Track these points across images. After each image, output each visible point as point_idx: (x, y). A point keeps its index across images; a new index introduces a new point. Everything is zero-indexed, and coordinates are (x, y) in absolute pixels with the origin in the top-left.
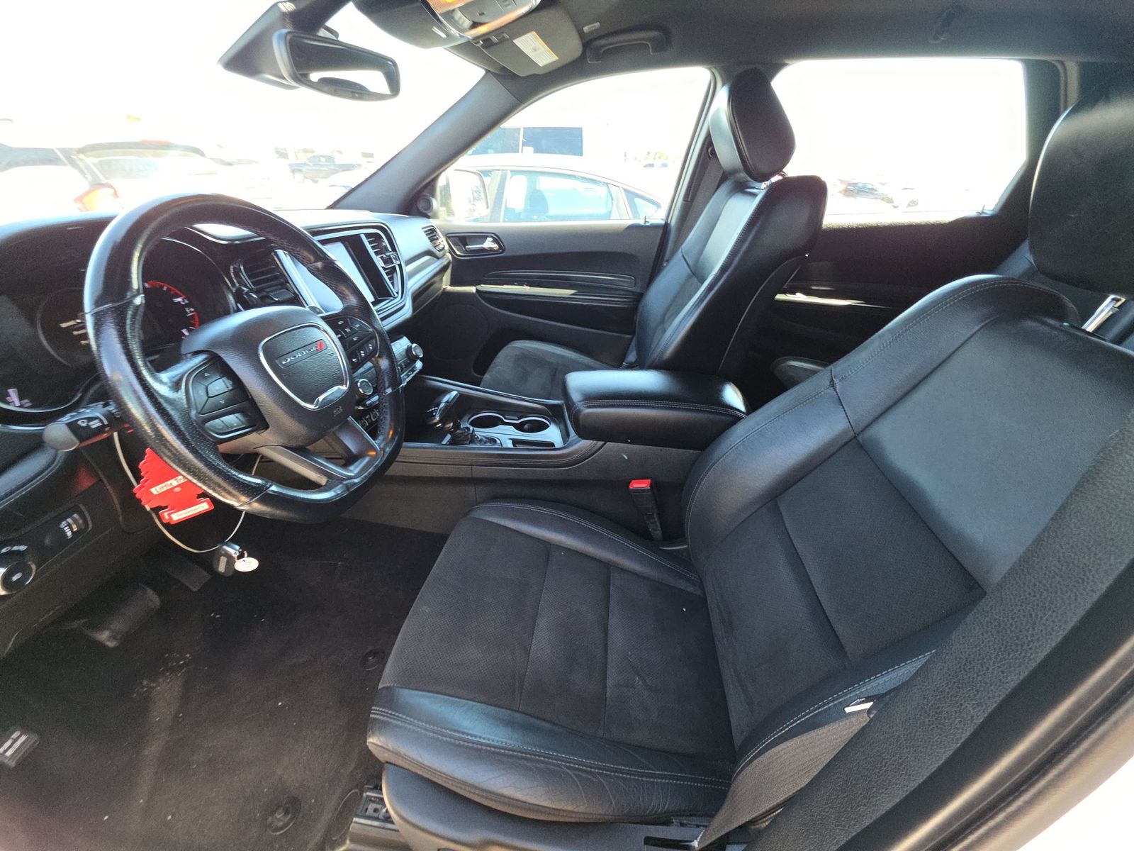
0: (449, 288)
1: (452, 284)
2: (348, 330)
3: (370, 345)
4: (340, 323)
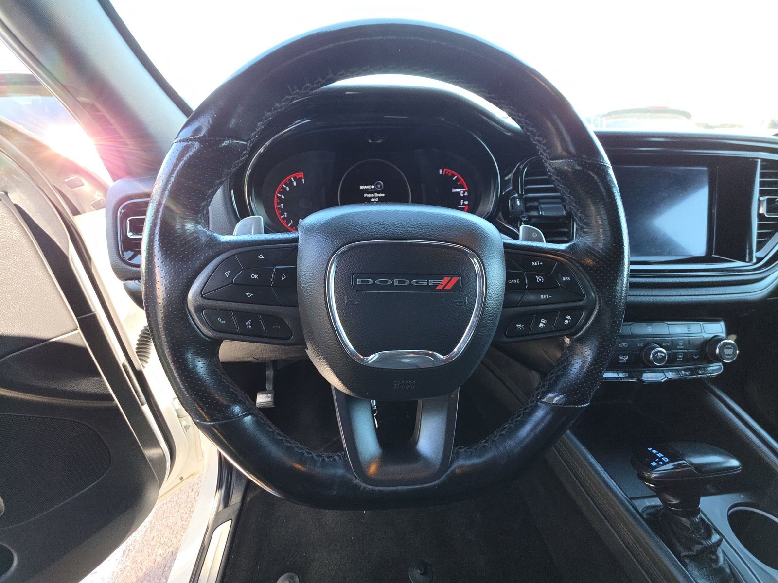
2: (539, 279)
3: (568, 317)
4: (535, 264)
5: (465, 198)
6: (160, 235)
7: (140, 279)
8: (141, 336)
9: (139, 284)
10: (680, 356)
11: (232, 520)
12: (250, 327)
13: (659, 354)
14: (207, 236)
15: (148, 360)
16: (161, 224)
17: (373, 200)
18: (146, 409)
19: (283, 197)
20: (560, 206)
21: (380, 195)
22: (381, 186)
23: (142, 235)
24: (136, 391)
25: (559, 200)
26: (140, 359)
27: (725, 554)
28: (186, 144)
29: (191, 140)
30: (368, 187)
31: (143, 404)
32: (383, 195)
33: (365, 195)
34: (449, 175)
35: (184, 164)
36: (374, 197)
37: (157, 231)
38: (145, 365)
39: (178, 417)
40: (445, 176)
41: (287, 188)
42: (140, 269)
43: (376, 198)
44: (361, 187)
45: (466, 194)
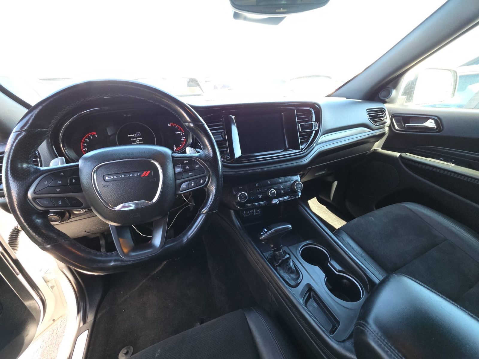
0: (380, 150)
1: (383, 148)
2: (187, 167)
3: (202, 180)
4: (185, 162)
5: (183, 136)
6: (11, 171)
7: (5, 196)
8: (11, 235)
9: (4, 199)
10: (282, 191)
11: (89, 330)
12: (61, 203)
13: (272, 192)
14: (34, 168)
15: (18, 249)
16: (10, 166)
17: (136, 141)
18: (20, 277)
19: (86, 145)
20: (220, 136)
21: (140, 138)
22: (139, 134)
23: (1, 174)
24: (12, 267)
25: (220, 133)
26: (13, 249)
27: (294, 262)
28: (18, 133)
29: (20, 131)
30: (133, 135)
31: (18, 274)
32: (142, 138)
33: (132, 139)
34: (173, 126)
35: (18, 141)
36: (137, 140)
37: (9, 169)
38: (16, 251)
39: (46, 282)
40: (171, 126)
41: (88, 140)
42: (4, 191)
43: (138, 140)
44: (129, 136)
45: (184, 134)
